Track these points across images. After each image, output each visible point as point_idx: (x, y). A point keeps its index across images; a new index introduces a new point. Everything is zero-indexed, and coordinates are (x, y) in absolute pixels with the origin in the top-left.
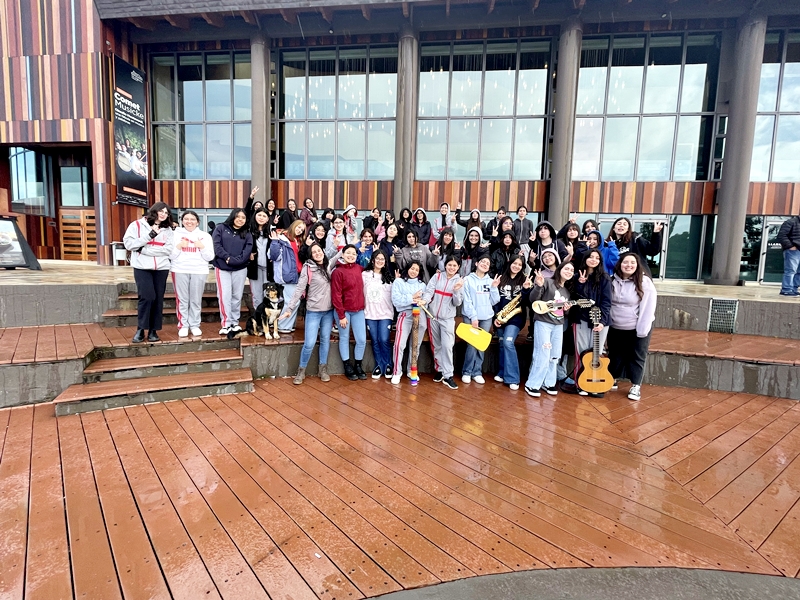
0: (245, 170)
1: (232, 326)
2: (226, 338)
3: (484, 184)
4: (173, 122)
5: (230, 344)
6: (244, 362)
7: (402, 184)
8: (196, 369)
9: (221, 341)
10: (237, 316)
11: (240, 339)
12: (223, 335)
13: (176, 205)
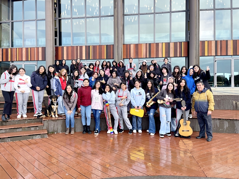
0: (42, 42)
1: (39, 113)
2: (37, 118)
3: (157, 44)
4: (8, 21)
5: (38, 120)
6: (44, 127)
7: (118, 46)
8: (25, 130)
9: (35, 119)
10: (41, 109)
11: (42, 118)
12: (35, 117)
13: (9, 60)
